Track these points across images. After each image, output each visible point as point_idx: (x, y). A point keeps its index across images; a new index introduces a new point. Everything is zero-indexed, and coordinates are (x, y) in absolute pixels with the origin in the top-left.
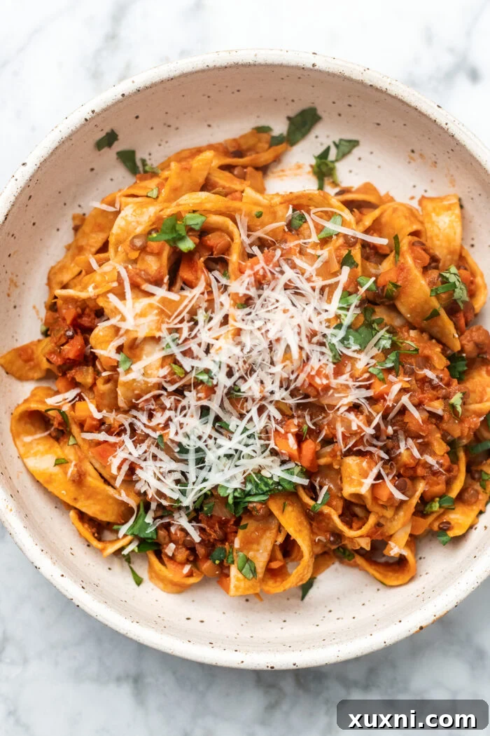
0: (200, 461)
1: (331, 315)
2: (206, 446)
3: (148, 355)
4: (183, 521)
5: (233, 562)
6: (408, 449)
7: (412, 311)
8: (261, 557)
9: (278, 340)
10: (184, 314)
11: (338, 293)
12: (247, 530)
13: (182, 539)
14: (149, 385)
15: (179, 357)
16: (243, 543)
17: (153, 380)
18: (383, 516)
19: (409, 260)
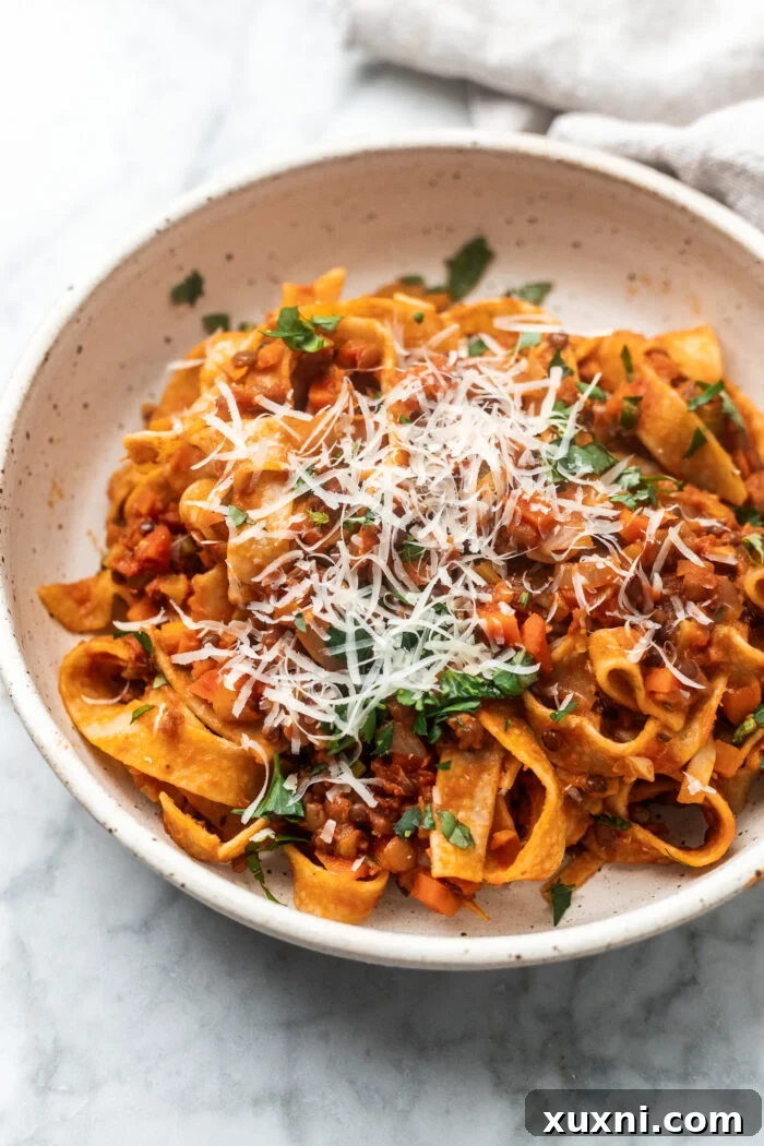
0: (365, 654)
1: (543, 428)
2: (373, 628)
3: (273, 499)
4: (345, 777)
5: (433, 826)
6: (689, 619)
7: (664, 442)
8: (478, 818)
9: (466, 463)
10: (321, 441)
11: (549, 402)
12: (450, 772)
13: (347, 809)
14: (276, 544)
15: (320, 493)
16: (447, 795)
17: (282, 534)
18: (666, 726)
19: (649, 372)
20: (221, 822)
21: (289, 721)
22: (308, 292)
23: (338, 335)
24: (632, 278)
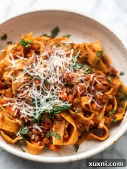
0: (39, 103)
1: (70, 60)
2: (40, 98)
3: (20, 75)
4: (36, 126)
5: (53, 135)
6: (99, 94)
7: (92, 62)
8: (61, 133)
9: (57, 67)
10: (29, 64)
11: (71, 55)
12: (56, 125)
13: (36, 132)
14: (21, 83)
15: (29, 73)
16: (55, 129)
17: (22, 81)
18: (95, 114)
19: (89, 50)
20: (13, 136)
21: (25, 116)
22: (26, 37)
23: (32, 44)
24: (85, 34)
